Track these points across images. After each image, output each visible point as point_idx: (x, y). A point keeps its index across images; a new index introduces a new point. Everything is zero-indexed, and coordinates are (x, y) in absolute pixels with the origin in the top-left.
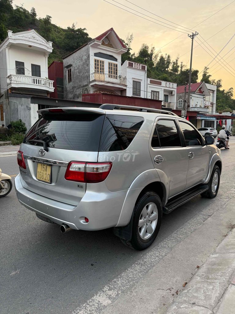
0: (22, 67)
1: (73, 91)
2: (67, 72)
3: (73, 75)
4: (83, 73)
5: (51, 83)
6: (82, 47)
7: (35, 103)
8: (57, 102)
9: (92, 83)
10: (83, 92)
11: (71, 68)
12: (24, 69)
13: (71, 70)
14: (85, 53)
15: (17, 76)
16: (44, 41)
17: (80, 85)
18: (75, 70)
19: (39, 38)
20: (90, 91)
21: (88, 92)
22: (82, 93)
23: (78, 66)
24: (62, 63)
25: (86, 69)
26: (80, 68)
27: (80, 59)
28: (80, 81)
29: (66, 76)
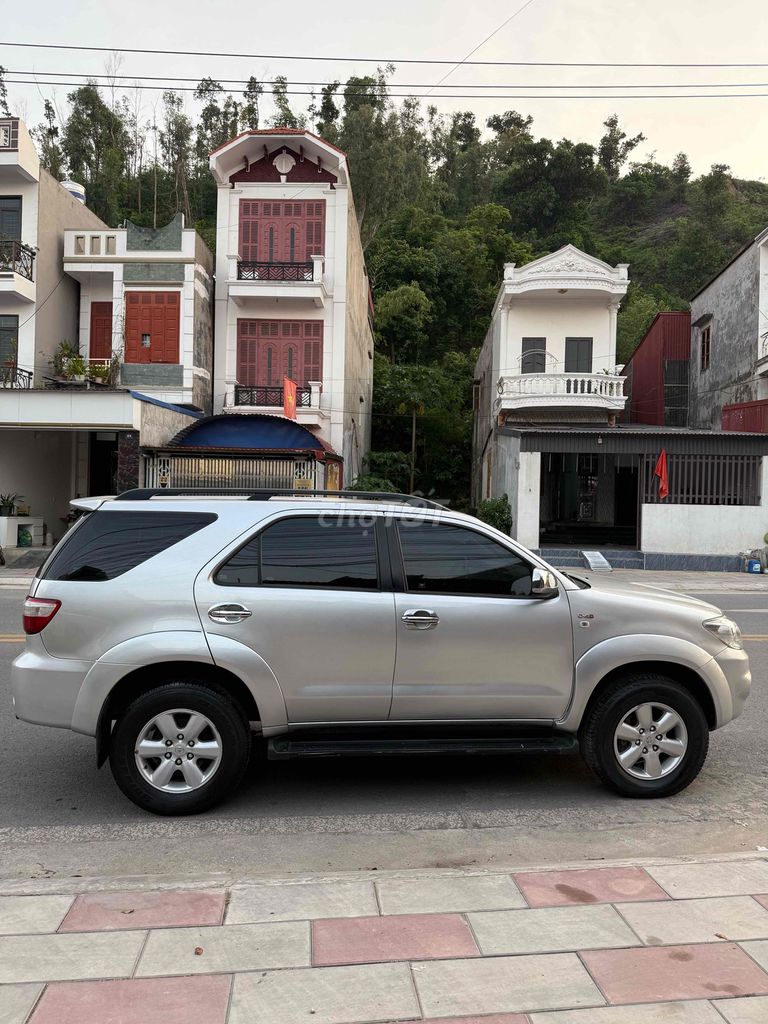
0: (540, 351)
1: (712, 398)
2: (700, 338)
3: (714, 346)
4: (741, 336)
5: (618, 384)
6: (740, 255)
7: (532, 450)
8: (600, 441)
9: (763, 366)
10: (736, 398)
11: (711, 324)
12: (543, 356)
13: (708, 330)
14: (748, 272)
15: (524, 377)
16: (599, 269)
17: (731, 378)
18: (719, 329)
19: (587, 263)
20: (756, 392)
21: (751, 397)
22: (734, 401)
23: (726, 317)
24: (687, 313)
25: (749, 320)
26: (733, 321)
27: (734, 290)
28: (730, 364)
29: (695, 351)
